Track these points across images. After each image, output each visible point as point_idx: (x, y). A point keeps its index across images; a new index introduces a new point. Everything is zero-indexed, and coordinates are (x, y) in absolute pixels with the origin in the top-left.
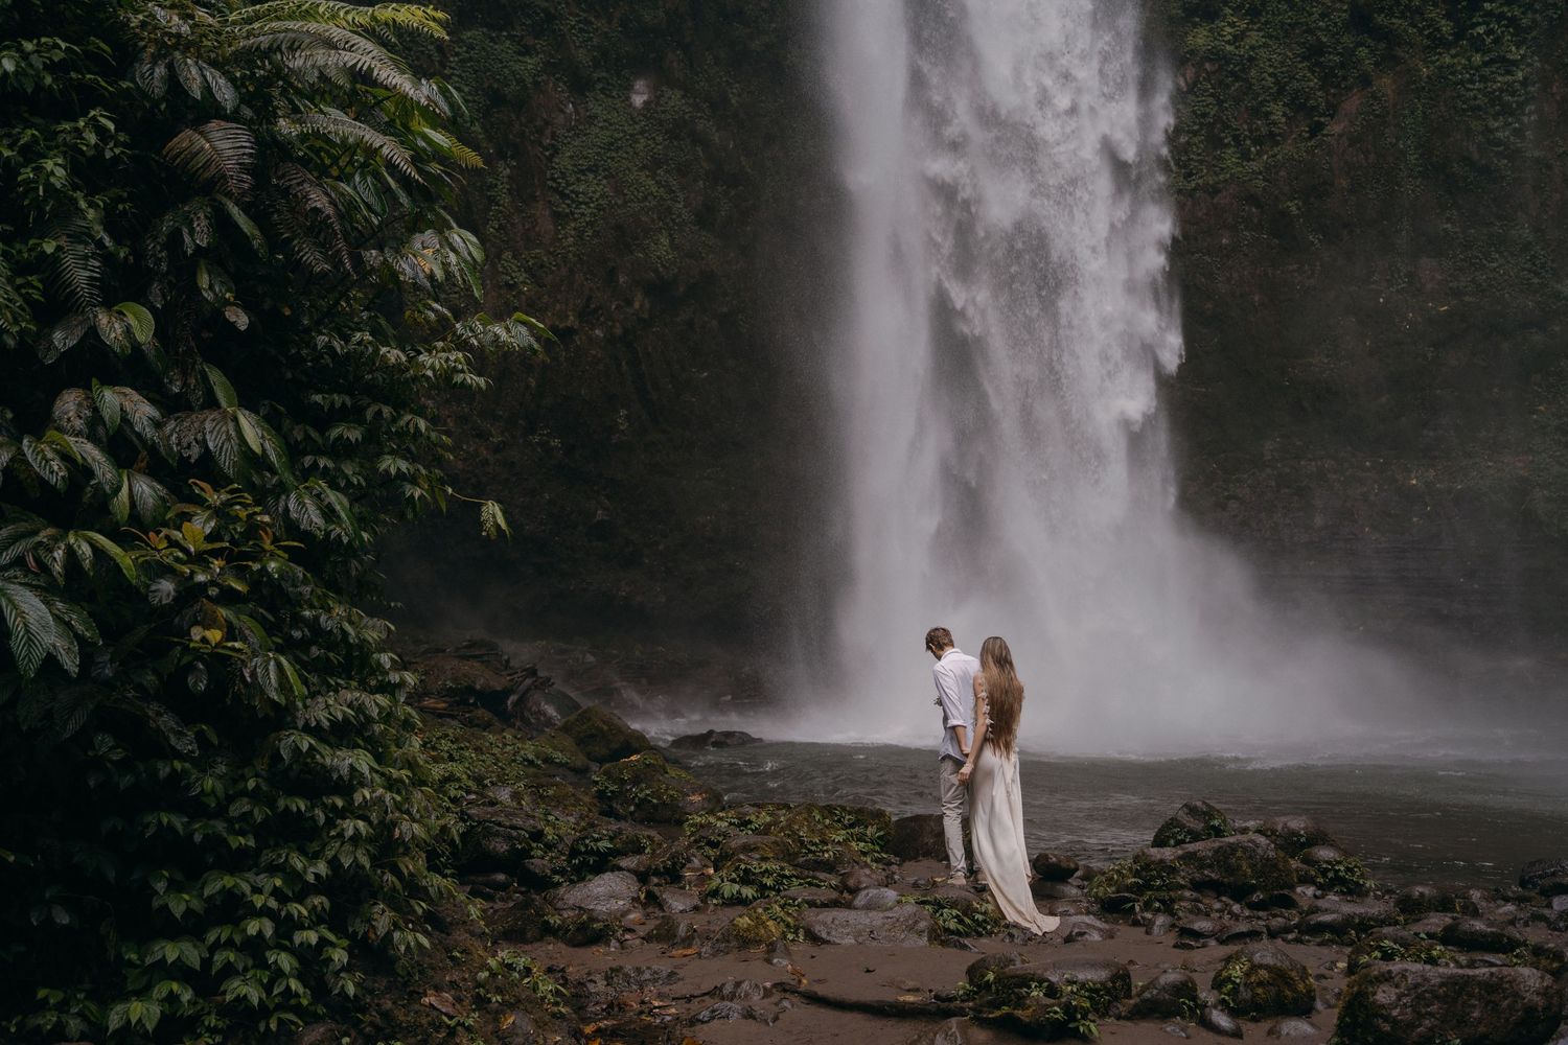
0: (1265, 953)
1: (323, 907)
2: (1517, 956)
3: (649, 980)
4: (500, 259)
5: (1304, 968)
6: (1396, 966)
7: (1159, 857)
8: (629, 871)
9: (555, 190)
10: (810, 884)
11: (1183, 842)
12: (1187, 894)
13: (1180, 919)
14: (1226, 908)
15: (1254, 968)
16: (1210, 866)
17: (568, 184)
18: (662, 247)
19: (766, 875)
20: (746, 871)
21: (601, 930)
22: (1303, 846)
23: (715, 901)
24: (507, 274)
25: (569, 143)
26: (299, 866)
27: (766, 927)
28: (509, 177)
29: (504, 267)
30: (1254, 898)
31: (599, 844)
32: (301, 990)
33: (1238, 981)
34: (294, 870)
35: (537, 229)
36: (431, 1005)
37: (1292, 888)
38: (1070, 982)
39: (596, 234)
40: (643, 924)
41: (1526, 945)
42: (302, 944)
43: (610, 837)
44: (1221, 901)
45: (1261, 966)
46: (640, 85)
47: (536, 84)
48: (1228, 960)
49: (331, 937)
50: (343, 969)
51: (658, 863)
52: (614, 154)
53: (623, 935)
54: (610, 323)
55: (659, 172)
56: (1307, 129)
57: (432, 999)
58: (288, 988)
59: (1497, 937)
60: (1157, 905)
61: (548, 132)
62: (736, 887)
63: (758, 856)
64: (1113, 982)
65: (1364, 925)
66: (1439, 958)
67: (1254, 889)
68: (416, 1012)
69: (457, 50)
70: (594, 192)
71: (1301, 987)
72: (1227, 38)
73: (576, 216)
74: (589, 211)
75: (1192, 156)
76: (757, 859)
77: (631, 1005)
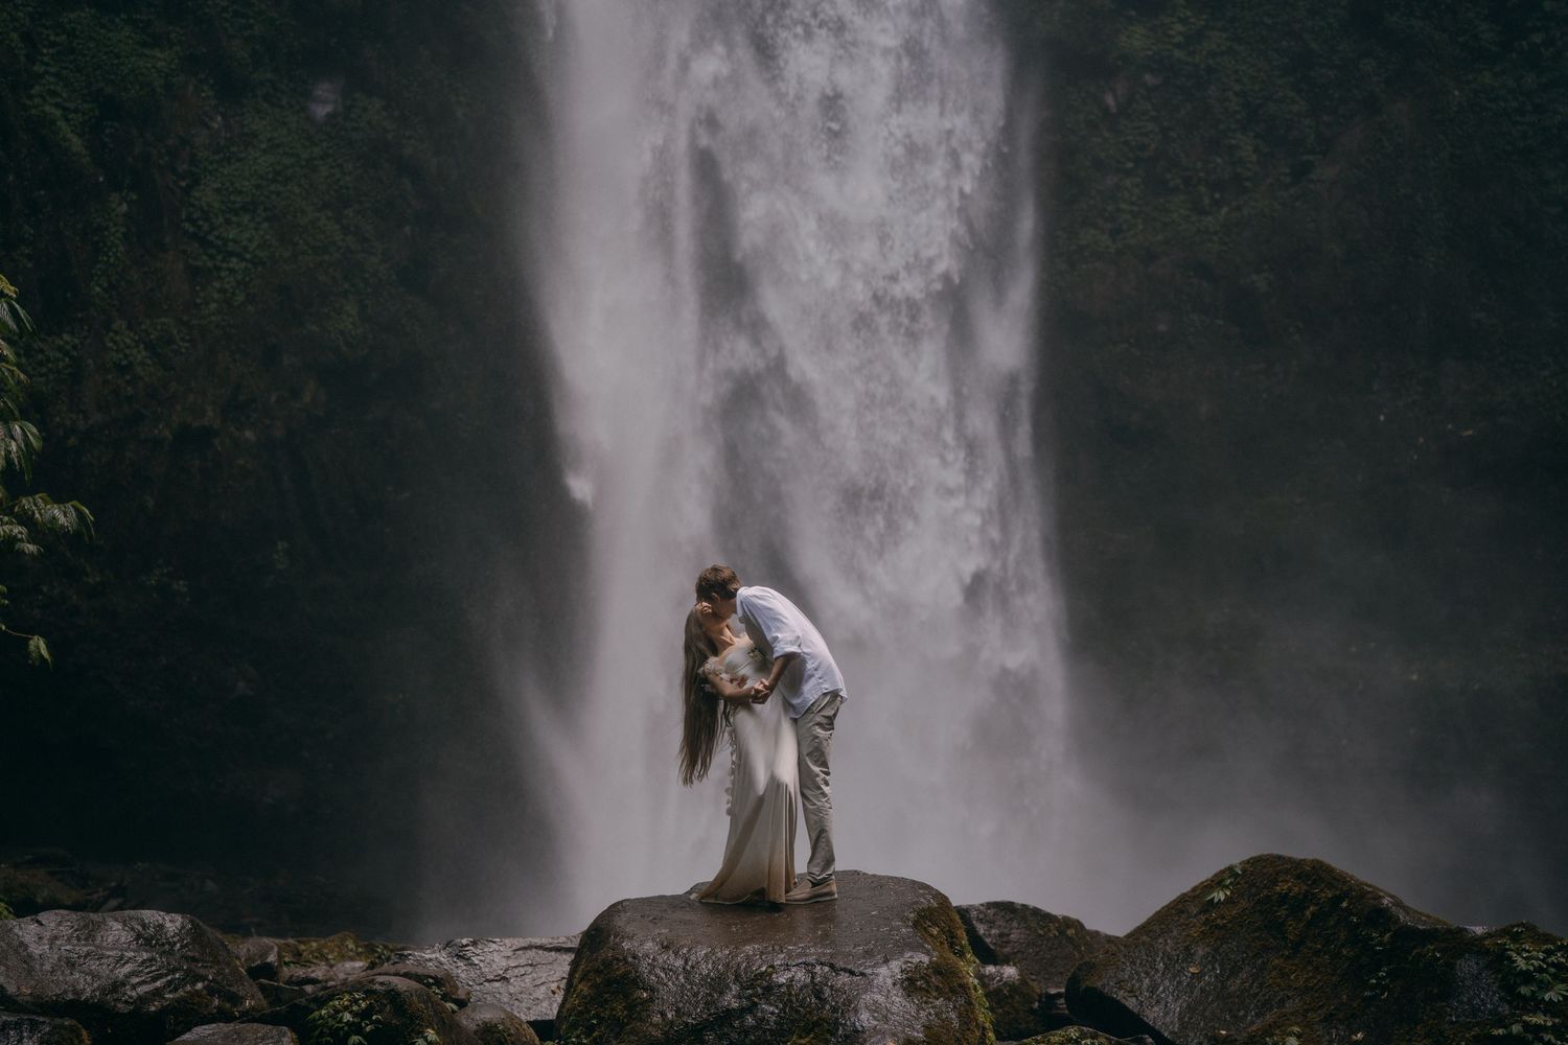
4: (105, 329)
9: (194, 235)
17: (212, 228)
18: (347, 320)
24: (117, 351)
25: (216, 170)
28: (125, 216)
29: (115, 342)
35: (165, 289)
39: (251, 298)
46: (323, 89)
47: (169, 87)
52: (280, 188)
54: (267, 422)
55: (346, 212)
56: (1287, 171)
61: (184, 154)
69: (52, 38)
70: (250, 240)
72: (1179, 39)
73: (223, 274)
74: (243, 265)
75: (1123, 206)
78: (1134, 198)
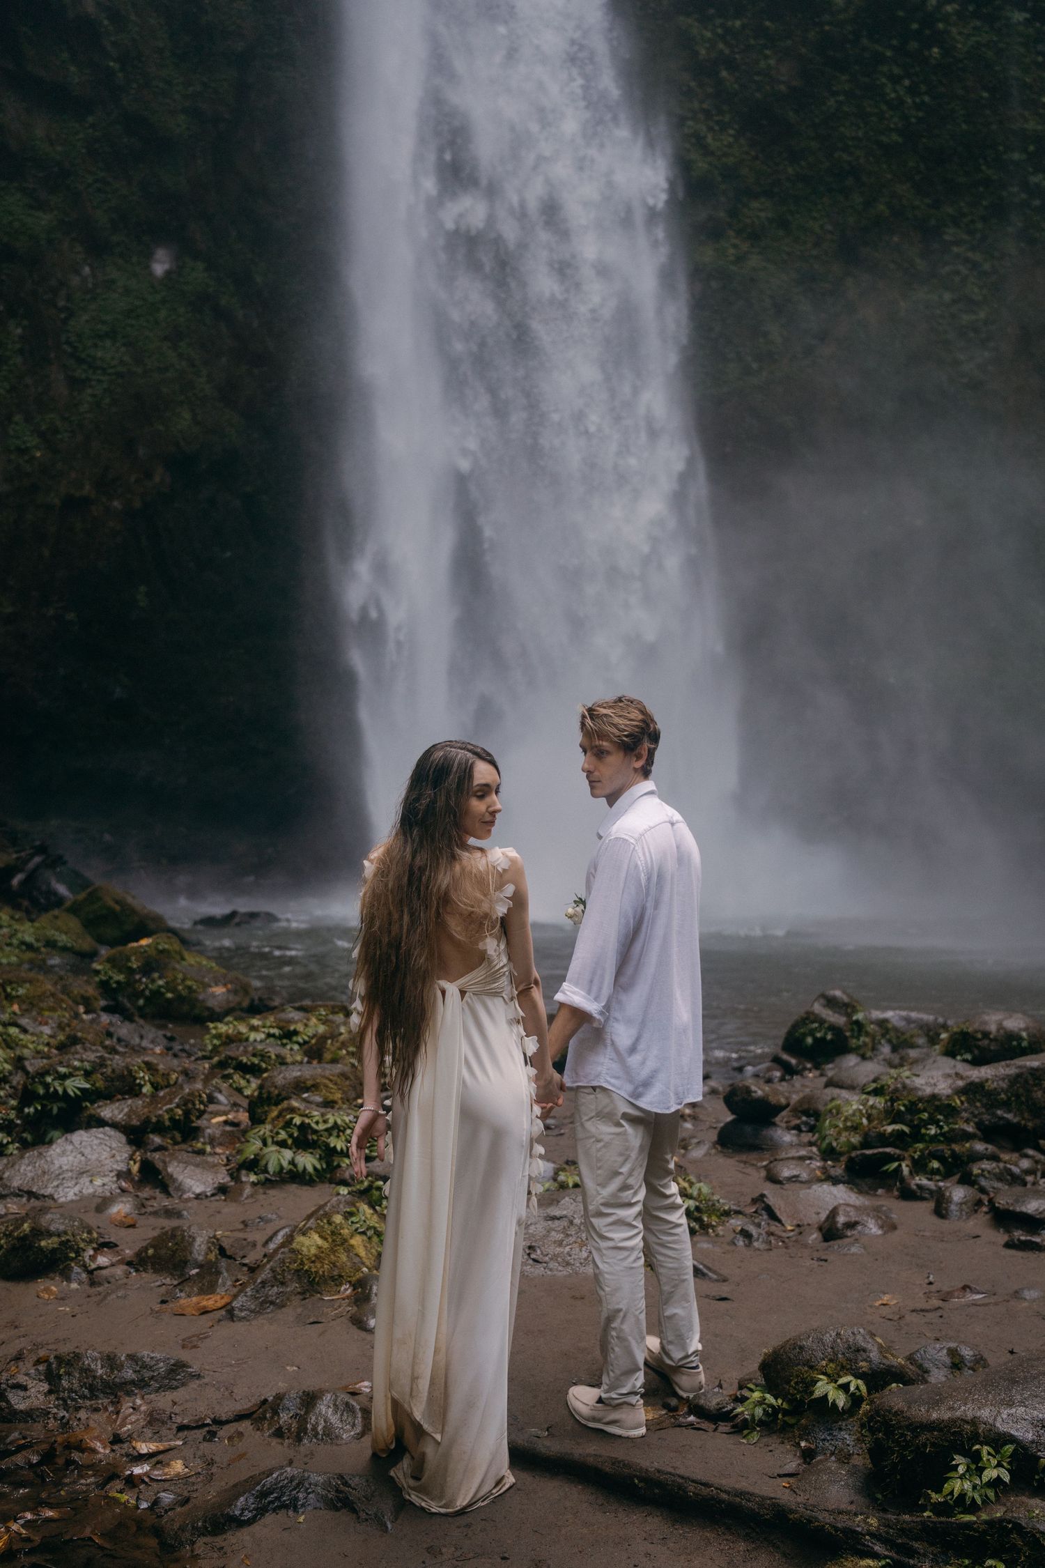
3: (133, 1382)
8: (114, 1125)
19: (335, 1133)
20: (303, 1128)
21: (54, 1251)
23: (253, 1178)
27: (349, 1249)
31: (68, 1083)
40: (133, 1226)
43: (86, 1071)
46: (163, 252)
51: (162, 1111)
53: (93, 1258)
62: (288, 1154)
63: (319, 1099)
76: (318, 1105)
77: (94, 1451)
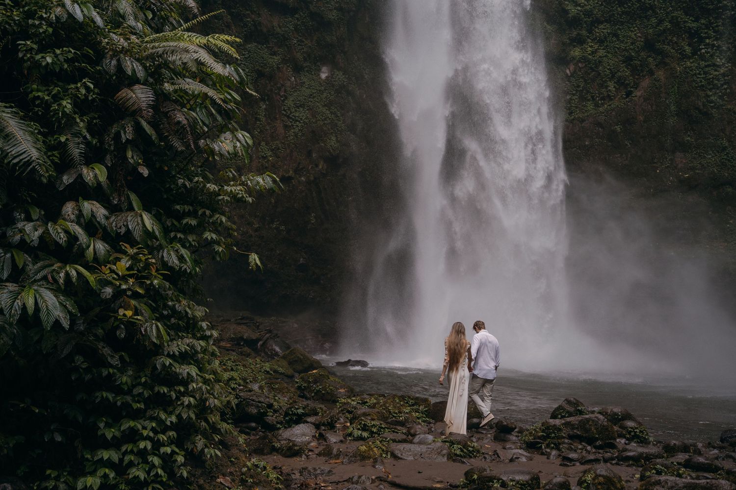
0: (602, 469)
1: (174, 437)
2: (719, 475)
3: (320, 474)
4: (260, 145)
5: (620, 477)
6: (663, 478)
7: (553, 423)
8: (311, 423)
9: (285, 115)
10: (394, 432)
11: (564, 417)
12: (566, 441)
13: (563, 452)
14: (584, 448)
15: (597, 476)
16: (577, 428)
17: (291, 113)
18: (332, 142)
19: (374, 427)
20: (365, 425)
21: (298, 450)
22: (620, 420)
23: (350, 438)
24: (263, 152)
25: (292, 94)
26: (163, 417)
27: (373, 451)
28: (265, 109)
29: (262, 149)
30: (597, 444)
31: (298, 411)
32: (163, 474)
33: (589, 482)
34: (161, 420)
35: (277, 132)
36: (221, 482)
37: (615, 439)
38: (512, 480)
39: (303, 135)
40: (317, 448)
41: (723, 470)
42: (164, 453)
43: (303, 407)
44: (582, 445)
45: (600, 476)
46: (324, 69)
47: (278, 68)
48: (585, 472)
49: (177, 450)
50: (182, 465)
51: (325, 419)
52: (312, 100)
53: (308, 453)
54: (308, 175)
55: (332, 107)
57: (221, 480)
58: (157, 472)
59: (710, 465)
60: (552, 445)
61: (283, 89)
62: (360, 432)
63: (370, 418)
64: (532, 481)
65: (648, 458)
66: (683, 474)
67: (597, 439)
68: (214, 486)
69: (243, 53)
70: (303, 116)
71: (618, 486)
72: (589, 52)
73: (294, 127)
74: (301, 124)
75: (572, 105)
76: (370, 420)
77: (311, 485)
78: (576, 103)
